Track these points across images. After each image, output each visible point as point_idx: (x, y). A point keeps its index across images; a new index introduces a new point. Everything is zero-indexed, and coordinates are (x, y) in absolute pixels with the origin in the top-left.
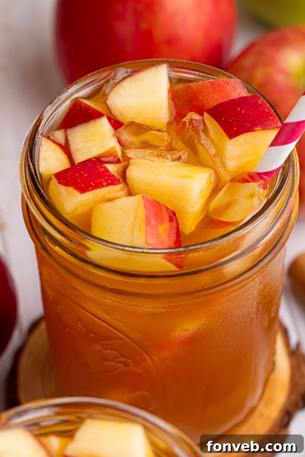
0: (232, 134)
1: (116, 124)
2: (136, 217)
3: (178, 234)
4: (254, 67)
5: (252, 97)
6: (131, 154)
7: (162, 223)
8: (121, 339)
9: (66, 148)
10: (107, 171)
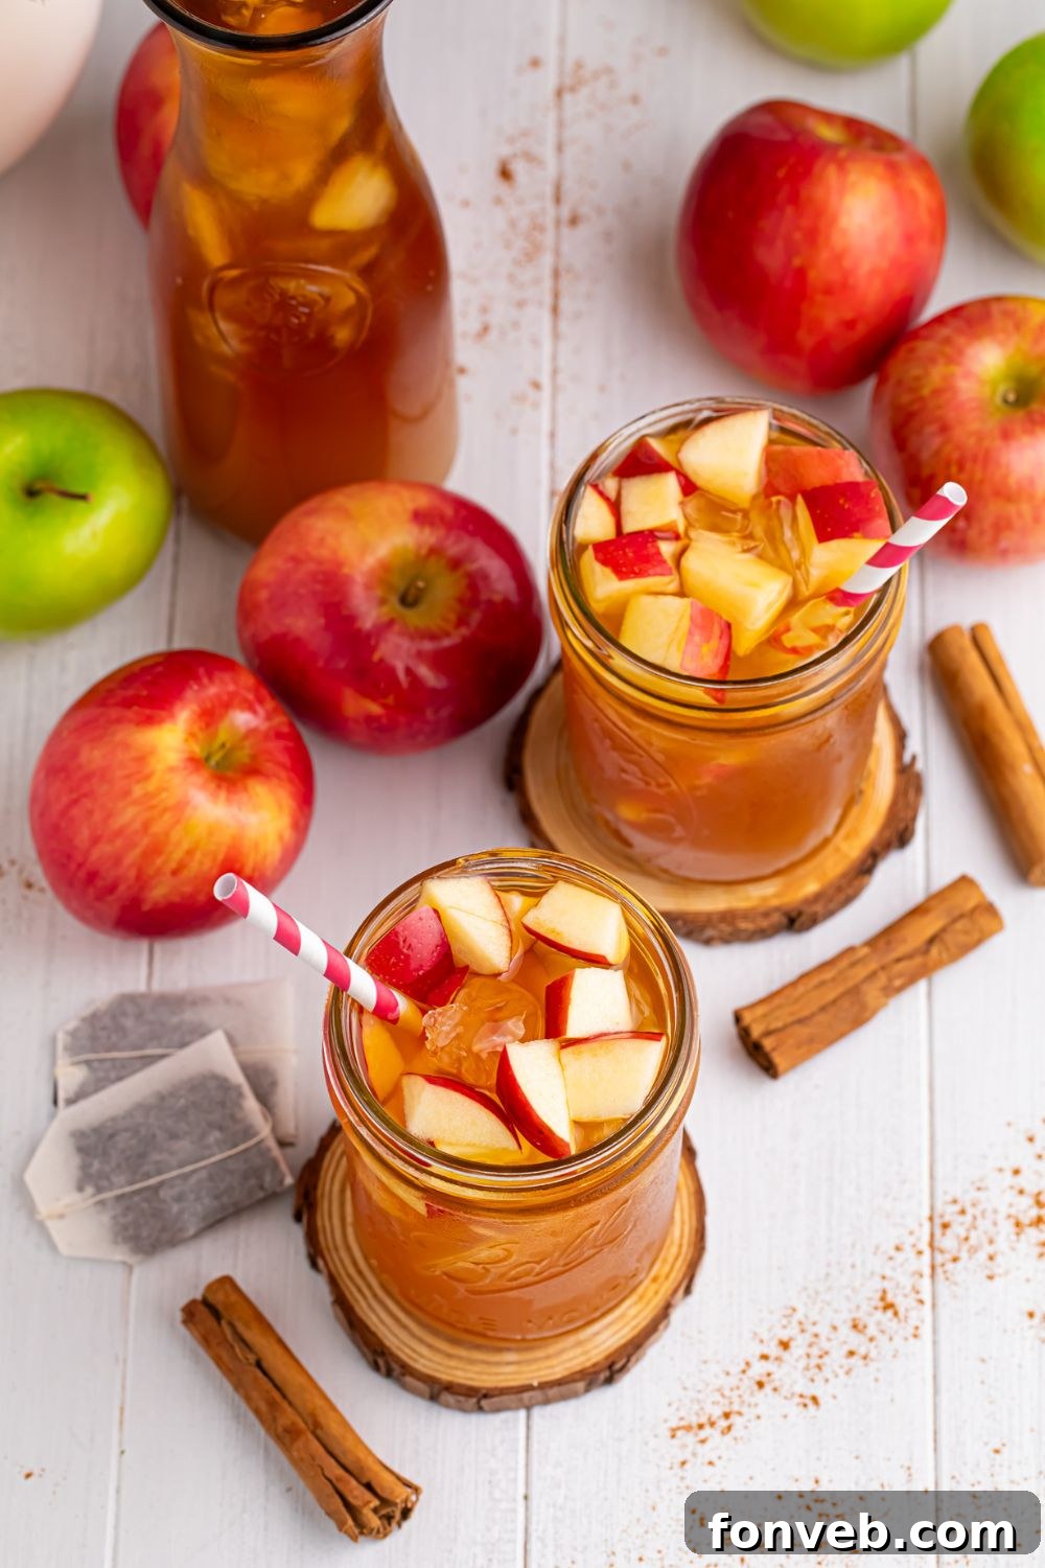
0: (824, 536)
1: (689, 487)
2: (677, 629)
3: (728, 654)
4: (932, 360)
5: (866, 483)
6: (693, 534)
7: (708, 640)
8: (641, 756)
9: (615, 507)
10: (658, 553)
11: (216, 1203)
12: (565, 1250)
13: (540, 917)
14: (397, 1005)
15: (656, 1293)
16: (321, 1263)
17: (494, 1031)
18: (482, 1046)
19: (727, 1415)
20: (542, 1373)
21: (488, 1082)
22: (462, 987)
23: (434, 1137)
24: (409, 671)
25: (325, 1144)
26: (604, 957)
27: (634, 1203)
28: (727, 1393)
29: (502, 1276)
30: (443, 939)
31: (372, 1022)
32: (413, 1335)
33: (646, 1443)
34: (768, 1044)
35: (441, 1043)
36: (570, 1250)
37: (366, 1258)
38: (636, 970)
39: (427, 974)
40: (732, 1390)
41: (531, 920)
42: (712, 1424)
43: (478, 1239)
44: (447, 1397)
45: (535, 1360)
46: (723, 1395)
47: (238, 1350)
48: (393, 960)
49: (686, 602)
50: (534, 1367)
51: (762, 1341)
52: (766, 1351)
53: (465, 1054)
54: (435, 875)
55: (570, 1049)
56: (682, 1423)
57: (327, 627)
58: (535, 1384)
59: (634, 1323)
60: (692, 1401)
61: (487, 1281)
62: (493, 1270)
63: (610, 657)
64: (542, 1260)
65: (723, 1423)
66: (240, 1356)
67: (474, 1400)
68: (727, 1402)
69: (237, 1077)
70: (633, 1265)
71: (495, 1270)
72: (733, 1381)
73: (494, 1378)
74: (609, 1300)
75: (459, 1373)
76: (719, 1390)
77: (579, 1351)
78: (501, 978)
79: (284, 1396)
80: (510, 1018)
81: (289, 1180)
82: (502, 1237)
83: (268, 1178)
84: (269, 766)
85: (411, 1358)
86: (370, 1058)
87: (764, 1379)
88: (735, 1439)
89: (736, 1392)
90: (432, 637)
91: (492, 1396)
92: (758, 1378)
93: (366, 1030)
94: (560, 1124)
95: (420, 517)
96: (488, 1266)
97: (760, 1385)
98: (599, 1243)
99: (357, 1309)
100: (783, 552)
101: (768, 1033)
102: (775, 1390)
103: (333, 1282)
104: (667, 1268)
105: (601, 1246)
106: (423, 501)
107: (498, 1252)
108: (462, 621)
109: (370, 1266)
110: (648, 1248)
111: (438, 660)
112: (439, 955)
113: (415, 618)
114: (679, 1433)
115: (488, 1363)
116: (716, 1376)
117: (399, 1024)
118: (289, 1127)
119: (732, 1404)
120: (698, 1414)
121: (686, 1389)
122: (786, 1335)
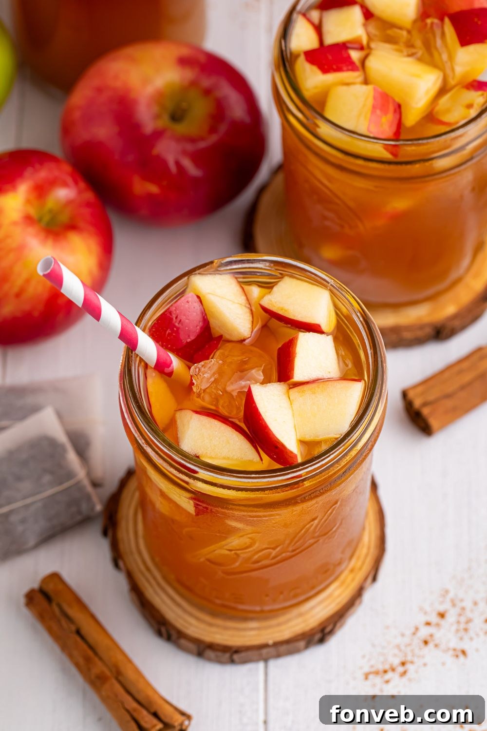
0: (464, 42)
1: (368, 15)
2: (364, 105)
3: (399, 124)
7: (386, 114)
8: (338, 205)
9: (318, 28)
10: (349, 57)
11: (48, 524)
12: (294, 538)
13: (273, 300)
14: (171, 362)
15: (353, 580)
16: (121, 564)
17: (241, 378)
18: (234, 388)
19: (403, 664)
20: (275, 635)
21: (238, 415)
22: (219, 349)
23: (199, 452)
24: (177, 163)
25: (123, 483)
26: (319, 326)
27: (341, 505)
28: (403, 648)
29: (247, 560)
30: (204, 317)
31: (154, 374)
32: (185, 611)
33: (348, 684)
34: (425, 411)
35: (204, 386)
36: (296, 539)
37: (153, 559)
38: (341, 339)
39: (193, 341)
40: (407, 646)
41: (266, 302)
42: (393, 670)
43: (232, 531)
44: (210, 653)
45: (270, 627)
46: (400, 650)
47: (63, 623)
48: (169, 331)
49: (369, 89)
50: (270, 631)
51: (426, 613)
52: (430, 620)
53: (221, 393)
54: (197, 272)
55: (296, 389)
56: (373, 670)
57: (120, 134)
58: (271, 643)
59: (338, 601)
60: (379, 654)
61: (237, 564)
62: (242, 555)
63: (317, 126)
64: (277, 547)
65: (401, 669)
66: (65, 627)
67: (227, 655)
68: (403, 654)
69: (61, 437)
70: (338, 556)
71: (244, 555)
72: (407, 640)
73: (242, 639)
74: (321, 583)
75: (217, 636)
76: (398, 647)
77: (300, 620)
78: (247, 341)
79: (96, 653)
80: (253, 368)
81: (99, 508)
82: (249, 528)
83: (84, 507)
84: (81, 224)
85: (184, 626)
86: (152, 400)
87: (428, 639)
88: (410, 680)
89: (409, 649)
90: (192, 140)
91: (241, 652)
92: (424, 638)
93: (150, 381)
94: (290, 441)
95: (183, 62)
96: (238, 552)
97: (426, 642)
98: (317, 534)
99: (146, 594)
100: (436, 54)
101: (425, 404)
103: (130, 576)
104: (359, 563)
105: (319, 536)
106: (185, 52)
107: (245, 540)
108: (213, 130)
109: (156, 565)
110: (350, 543)
111: (197, 157)
112: (201, 328)
113: (181, 128)
114: (371, 677)
115: (239, 629)
116: (396, 637)
117: (172, 377)
118: (99, 472)
119: (406, 656)
120: (383, 663)
121: (374, 646)
122: (441, 608)
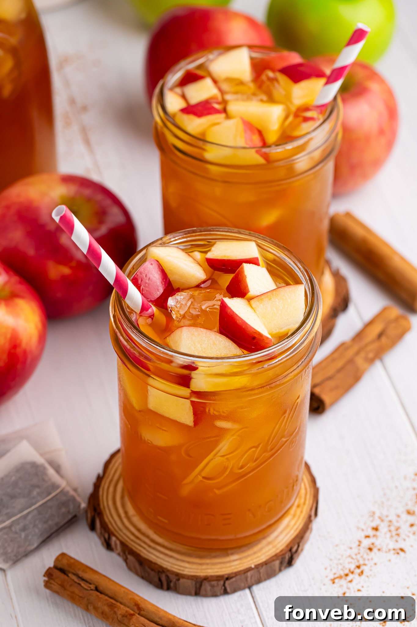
0: (296, 81)
6: (227, 97)
7: (254, 134)
9: (184, 97)
10: (213, 107)
11: (46, 526)
14: (150, 308)
19: (358, 567)
20: (255, 561)
28: (354, 557)
33: (321, 589)
35: (183, 312)
40: (356, 555)
41: (209, 257)
42: (352, 573)
45: (249, 556)
46: (352, 558)
47: (83, 585)
50: (249, 559)
51: (363, 530)
52: (367, 534)
55: (254, 300)
56: (336, 576)
58: (253, 566)
59: (295, 527)
60: (337, 564)
65: (358, 571)
66: (85, 587)
67: (222, 583)
68: (356, 561)
72: (355, 551)
73: (229, 569)
75: (209, 571)
76: (350, 556)
84: (22, 294)
85: (179, 570)
87: (371, 546)
88: (367, 576)
89: (359, 556)
91: (232, 578)
92: (368, 547)
97: (370, 549)
99: (142, 554)
102: (379, 550)
114: (336, 581)
115: (224, 563)
116: (345, 550)
119: (358, 561)
120: (342, 570)
121: (331, 560)
122: (374, 525)
